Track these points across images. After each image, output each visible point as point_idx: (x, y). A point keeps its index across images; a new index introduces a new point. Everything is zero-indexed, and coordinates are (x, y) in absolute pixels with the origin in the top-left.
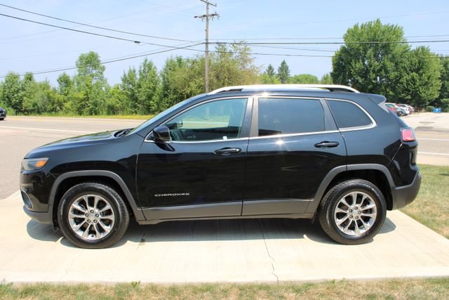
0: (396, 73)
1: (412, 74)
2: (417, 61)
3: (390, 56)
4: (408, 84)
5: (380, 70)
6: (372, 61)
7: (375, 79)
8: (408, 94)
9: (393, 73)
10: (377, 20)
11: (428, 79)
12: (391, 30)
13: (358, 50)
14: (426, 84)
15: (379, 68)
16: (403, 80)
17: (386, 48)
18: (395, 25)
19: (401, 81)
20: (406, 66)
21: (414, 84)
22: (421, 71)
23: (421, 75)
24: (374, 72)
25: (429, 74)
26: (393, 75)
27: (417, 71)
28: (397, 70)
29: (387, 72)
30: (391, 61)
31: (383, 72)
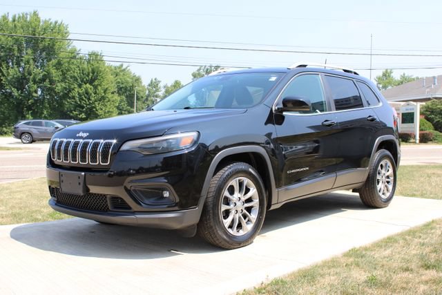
0: (63, 85)
1: (84, 86)
2: (90, 70)
3: (54, 61)
4: (81, 99)
5: (43, 80)
6: (32, 67)
7: (36, 92)
8: (81, 112)
9: (59, 84)
10: (35, 13)
11: (105, 92)
12: (55, 27)
13: (11, 50)
14: (103, 98)
15: (40, 76)
16: (75, 93)
17: (50, 51)
18: (59, 22)
19: (71, 95)
20: (76, 74)
21: (89, 99)
22: (96, 83)
23: (96, 87)
24: (35, 82)
25: (106, 87)
26: (59, 87)
27: (91, 82)
28: (64, 80)
29: (52, 82)
30: (57, 69)
31: (47, 83)
